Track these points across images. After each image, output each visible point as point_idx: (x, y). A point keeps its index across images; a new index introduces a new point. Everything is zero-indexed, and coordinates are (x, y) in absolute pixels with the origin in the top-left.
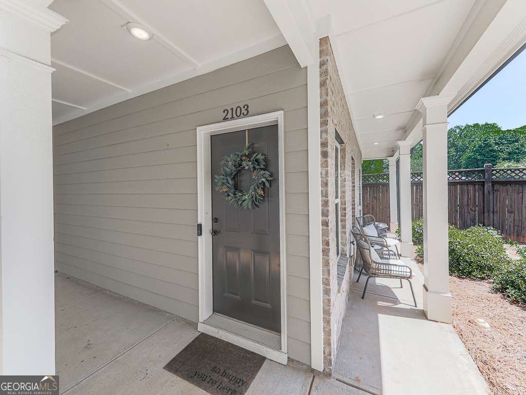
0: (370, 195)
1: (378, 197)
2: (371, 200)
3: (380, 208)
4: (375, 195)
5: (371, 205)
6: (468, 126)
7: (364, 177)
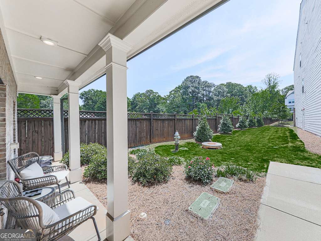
0: (29, 130)
1: (39, 131)
2: (30, 134)
3: (42, 140)
4: (36, 129)
5: (31, 139)
6: (97, 91)
7: (20, 111)
